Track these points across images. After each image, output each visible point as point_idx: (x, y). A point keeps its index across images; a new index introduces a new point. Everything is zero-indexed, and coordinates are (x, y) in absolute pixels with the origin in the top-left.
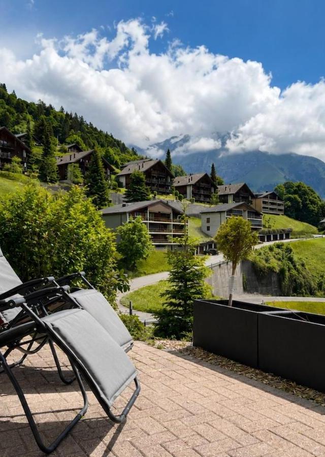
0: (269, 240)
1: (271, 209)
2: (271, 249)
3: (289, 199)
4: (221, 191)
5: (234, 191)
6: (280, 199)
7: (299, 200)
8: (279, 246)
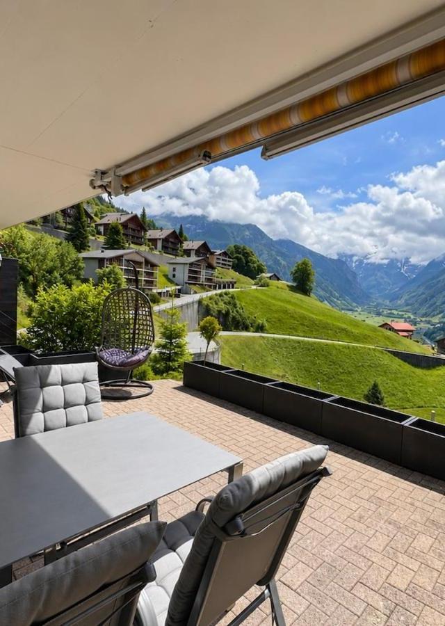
0: (220, 288)
1: (223, 264)
2: (221, 295)
3: (237, 258)
4: (187, 245)
5: (196, 247)
6: (230, 257)
7: (244, 260)
8: (226, 294)
